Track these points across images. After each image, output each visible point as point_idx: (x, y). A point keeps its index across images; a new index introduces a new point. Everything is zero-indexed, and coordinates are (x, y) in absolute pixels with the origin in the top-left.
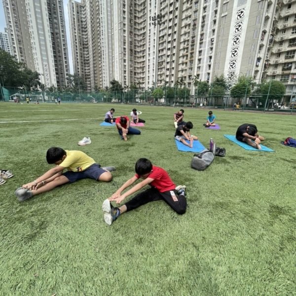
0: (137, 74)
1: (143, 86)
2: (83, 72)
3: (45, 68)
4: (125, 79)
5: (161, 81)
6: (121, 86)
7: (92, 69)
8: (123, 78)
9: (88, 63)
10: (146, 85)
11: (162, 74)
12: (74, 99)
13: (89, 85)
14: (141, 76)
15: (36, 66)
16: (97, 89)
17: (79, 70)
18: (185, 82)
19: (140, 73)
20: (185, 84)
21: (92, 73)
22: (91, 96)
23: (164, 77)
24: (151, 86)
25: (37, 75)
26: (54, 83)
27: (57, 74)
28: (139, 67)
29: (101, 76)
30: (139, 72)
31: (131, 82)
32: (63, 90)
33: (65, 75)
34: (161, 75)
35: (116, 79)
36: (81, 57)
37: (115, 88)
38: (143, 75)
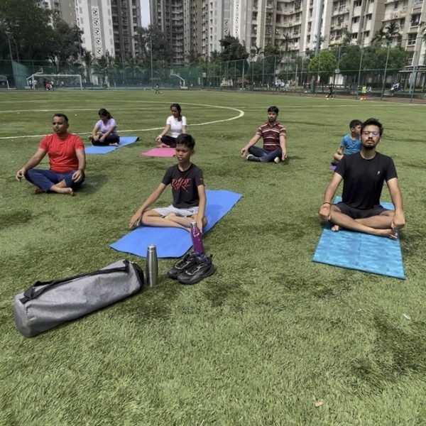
0: (282, 19)
1: (296, 46)
2: (168, 20)
3: (94, 16)
4: (254, 32)
5: (339, 32)
6: (243, 49)
7: (187, 13)
8: (250, 29)
10: (302, 45)
11: (344, 15)
12: (146, 81)
13: (178, 50)
14: (294, 22)
15: (79, 15)
16: (195, 58)
17: (162, 18)
18: (401, 32)
19: (291, 16)
20: (400, 38)
21: (187, 21)
22: (177, 75)
23: (347, 22)
24: (313, 46)
25: (78, 34)
26: (110, 48)
27: (115, 28)
29: (204, 29)
30: (288, 13)
31: (268, 39)
32: (126, 63)
33: (132, 29)
34: (340, 18)
35: (234, 35)
37: (231, 53)
38: (298, 20)
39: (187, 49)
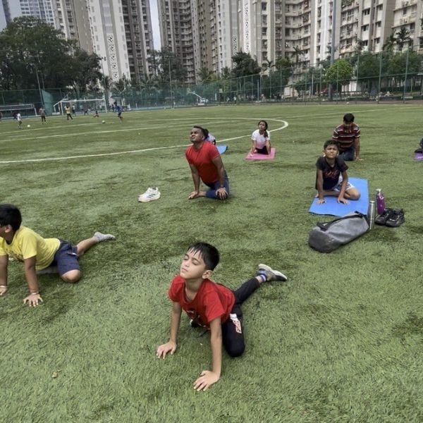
0: (291, 32)
1: (307, 56)
2: (178, 42)
3: (109, 43)
4: (265, 47)
5: (349, 41)
6: (255, 64)
7: (196, 34)
8: (260, 44)
9: (189, 22)
10: (312, 55)
11: (352, 24)
12: (161, 101)
13: (189, 69)
14: (302, 34)
15: (95, 43)
16: (206, 74)
18: (412, 37)
19: (300, 29)
20: (411, 42)
21: (196, 41)
22: (194, 93)
23: (356, 30)
24: (323, 57)
25: (95, 60)
26: (126, 71)
27: (130, 52)
28: (296, 14)
29: (213, 48)
30: (296, 26)
31: (278, 53)
33: (145, 52)
34: (349, 28)
35: (245, 51)
36: (175, 10)
37: (244, 68)
38: (306, 32)
39: (198, 67)
